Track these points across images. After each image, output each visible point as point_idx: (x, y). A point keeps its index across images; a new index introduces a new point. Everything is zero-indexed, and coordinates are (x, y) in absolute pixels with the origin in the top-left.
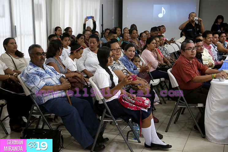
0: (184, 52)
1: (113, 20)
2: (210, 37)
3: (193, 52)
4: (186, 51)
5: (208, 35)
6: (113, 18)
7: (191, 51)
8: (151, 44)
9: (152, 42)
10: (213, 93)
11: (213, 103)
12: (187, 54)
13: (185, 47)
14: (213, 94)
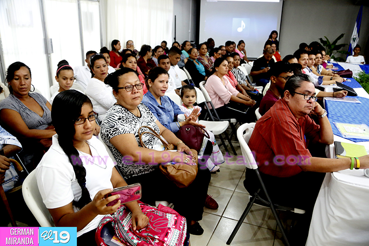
0: (290, 96)
1: (190, 34)
2: (305, 58)
3: (310, 103)
4: (297, 96)
5: (302, 55)
6: (190, 31)
7: (308, 99)
8: (221, 66)
9: (222, 63)
10: (336, 201)
11: (333, 221)
12: (297, 101)
13: (298, 87)
14: (334, 202)
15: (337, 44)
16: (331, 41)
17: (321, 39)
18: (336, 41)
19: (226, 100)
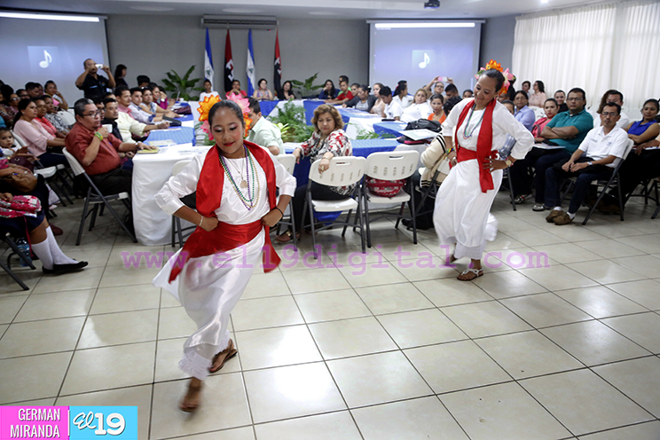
0: (81, 118)
2: (127, 95)
4: (85, 117)
5: (123, 92)
8: (28, 109)
9: (30, 105)
12: (88, 121)
15: (189, 79)
16: (181, 75)
17: (169, 74)
18: (187, 76)
19: (43, 146)
